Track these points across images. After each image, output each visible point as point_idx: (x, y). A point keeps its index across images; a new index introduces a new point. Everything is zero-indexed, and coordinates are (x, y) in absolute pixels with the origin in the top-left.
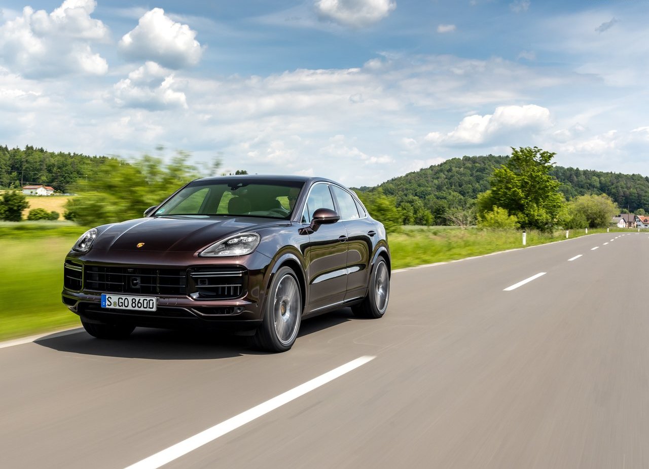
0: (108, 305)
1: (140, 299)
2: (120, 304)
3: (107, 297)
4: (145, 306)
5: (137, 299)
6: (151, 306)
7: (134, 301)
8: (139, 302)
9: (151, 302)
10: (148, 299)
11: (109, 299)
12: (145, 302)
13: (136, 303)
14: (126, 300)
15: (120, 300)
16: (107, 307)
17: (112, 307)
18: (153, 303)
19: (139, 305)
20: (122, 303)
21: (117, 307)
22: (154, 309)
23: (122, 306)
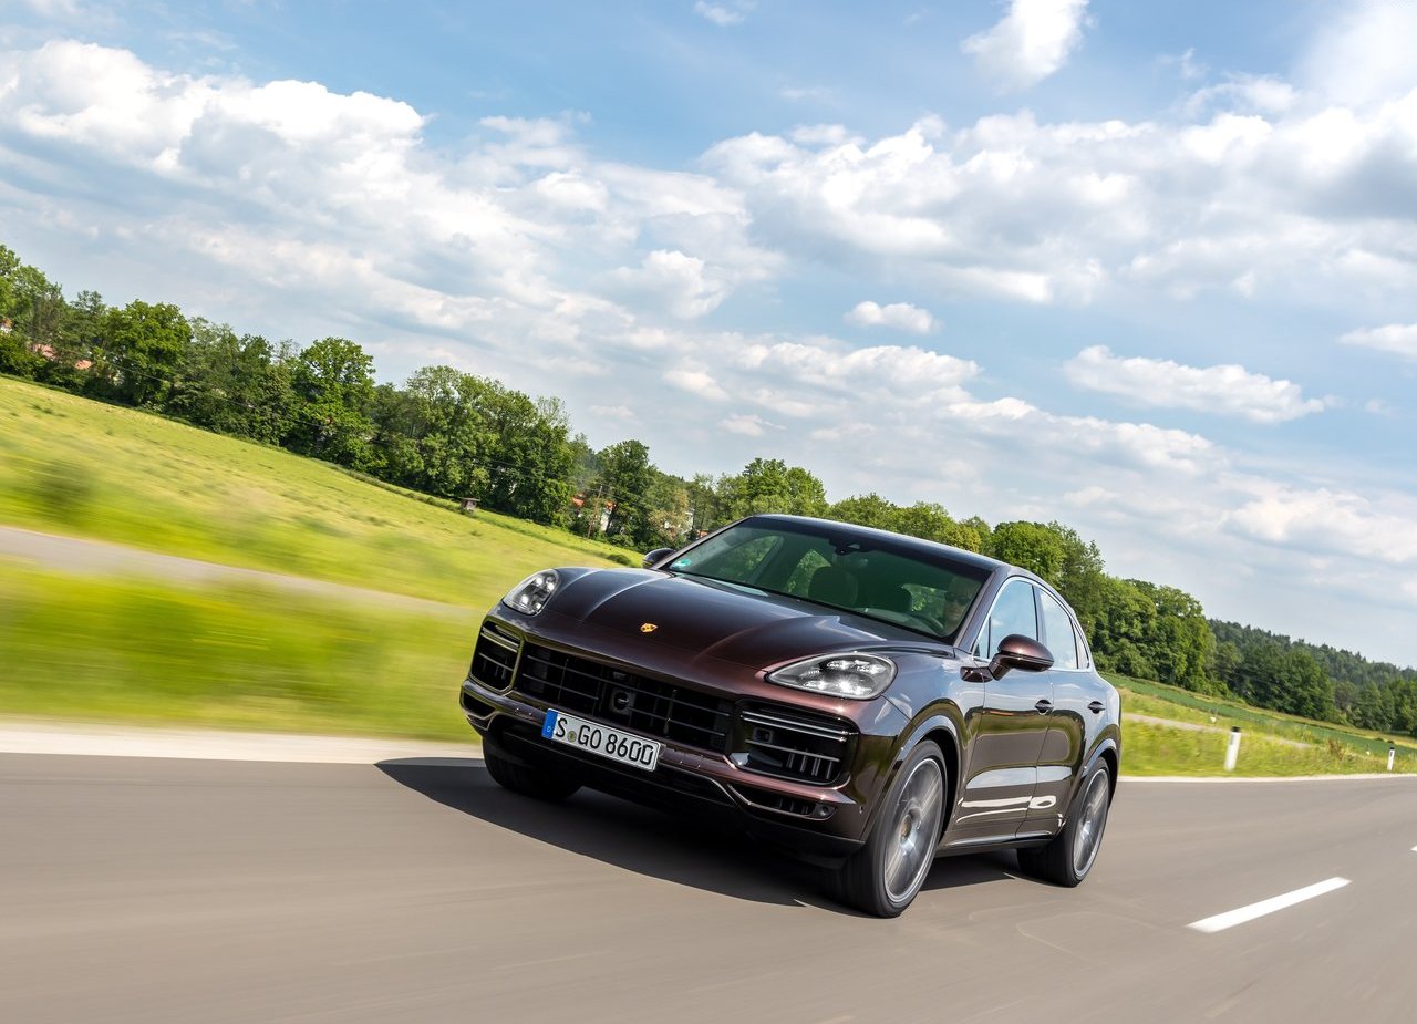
0: (557, 734)
1: (625, 740)
2: (584, 740)
3: (559, 718)
4: (634, 756)
5: (621, 736)
6: (646, 760)
7: (612, 740)
8: (622, 745)
9: (648, 751)
10: (643, 743)
11: (562, 723)
12: (636, 747)
13: (617, 745)
14: (597, 733)
15: (585, 729)
16: (554, 738)
17: (564, 740)
18: (651, 754)
19: (622, 751)
20: (587, 737)
21: (575, 744)
22: (651, 767)
23: (586, 743)
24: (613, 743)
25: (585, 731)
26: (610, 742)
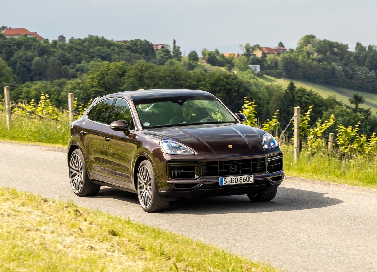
0: (224, 183)
2: (233, 182)
3: (224, 179)
4: (248, 181)
5: (243, 177)
6: (251, 180)
8: (244, 179)
9: (251, 178)
10: (249, 176)
11: (225, 180)
12: (248, 178)
13: (243, 179)
14: (236, 179)
17: (227, 184)
19: (244, 180)
20: (234, 181)
21: (231, 184)
22: (253, 182)
23: (234, 182)
24: (242, 180)
25: (233, 179)
26: (240, 180)
